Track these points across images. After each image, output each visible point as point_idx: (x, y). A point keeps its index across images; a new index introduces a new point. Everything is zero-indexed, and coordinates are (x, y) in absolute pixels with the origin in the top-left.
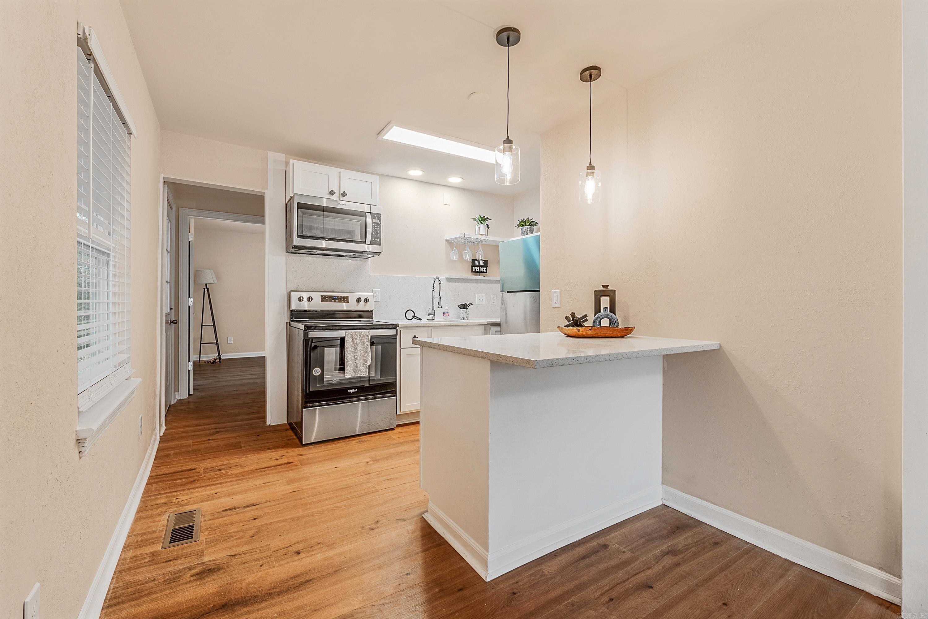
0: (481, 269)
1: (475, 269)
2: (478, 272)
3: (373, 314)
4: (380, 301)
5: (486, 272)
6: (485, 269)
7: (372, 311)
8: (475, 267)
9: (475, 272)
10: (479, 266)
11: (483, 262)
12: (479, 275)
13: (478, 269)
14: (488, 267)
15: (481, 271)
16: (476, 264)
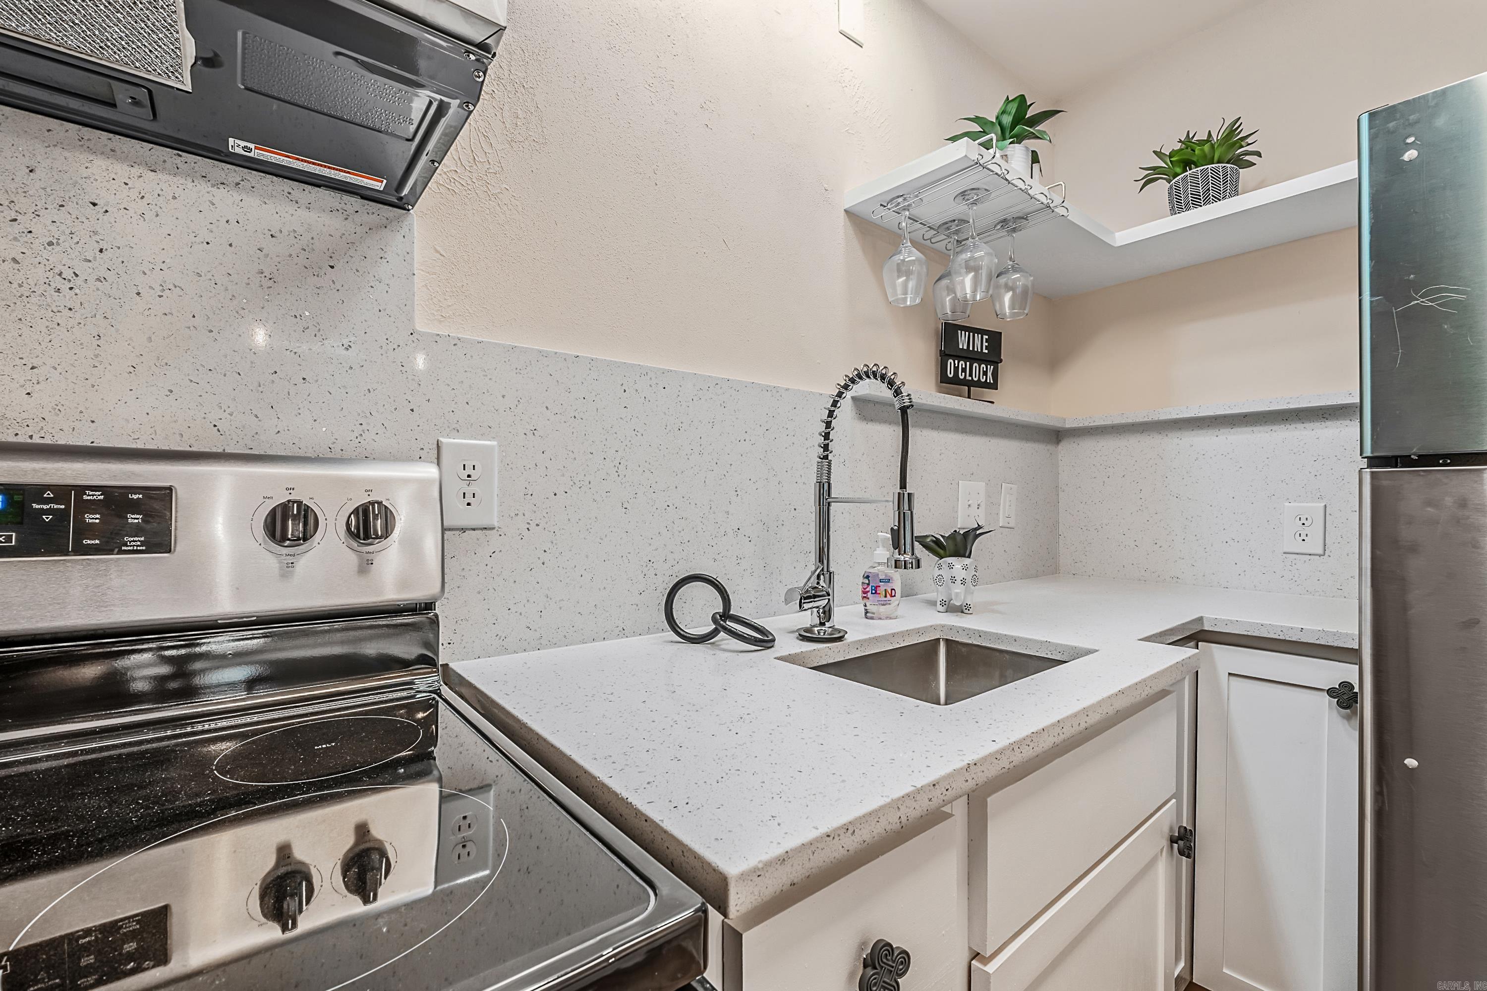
0: (978, 371)
1: (956, 369)
2: (964, 382)
3: (435, 622)
4: (496, 524)
5: (994, 386)
6: (991, 369)
7: (429, 606)
8: (954, 357)
9: (955, 381)
10: (971, 357)
11: (985, 337)
12: (969, 397)
13: (964, 370)
14: (1001, 361)
15: (976, 379)
16: (961, 347)
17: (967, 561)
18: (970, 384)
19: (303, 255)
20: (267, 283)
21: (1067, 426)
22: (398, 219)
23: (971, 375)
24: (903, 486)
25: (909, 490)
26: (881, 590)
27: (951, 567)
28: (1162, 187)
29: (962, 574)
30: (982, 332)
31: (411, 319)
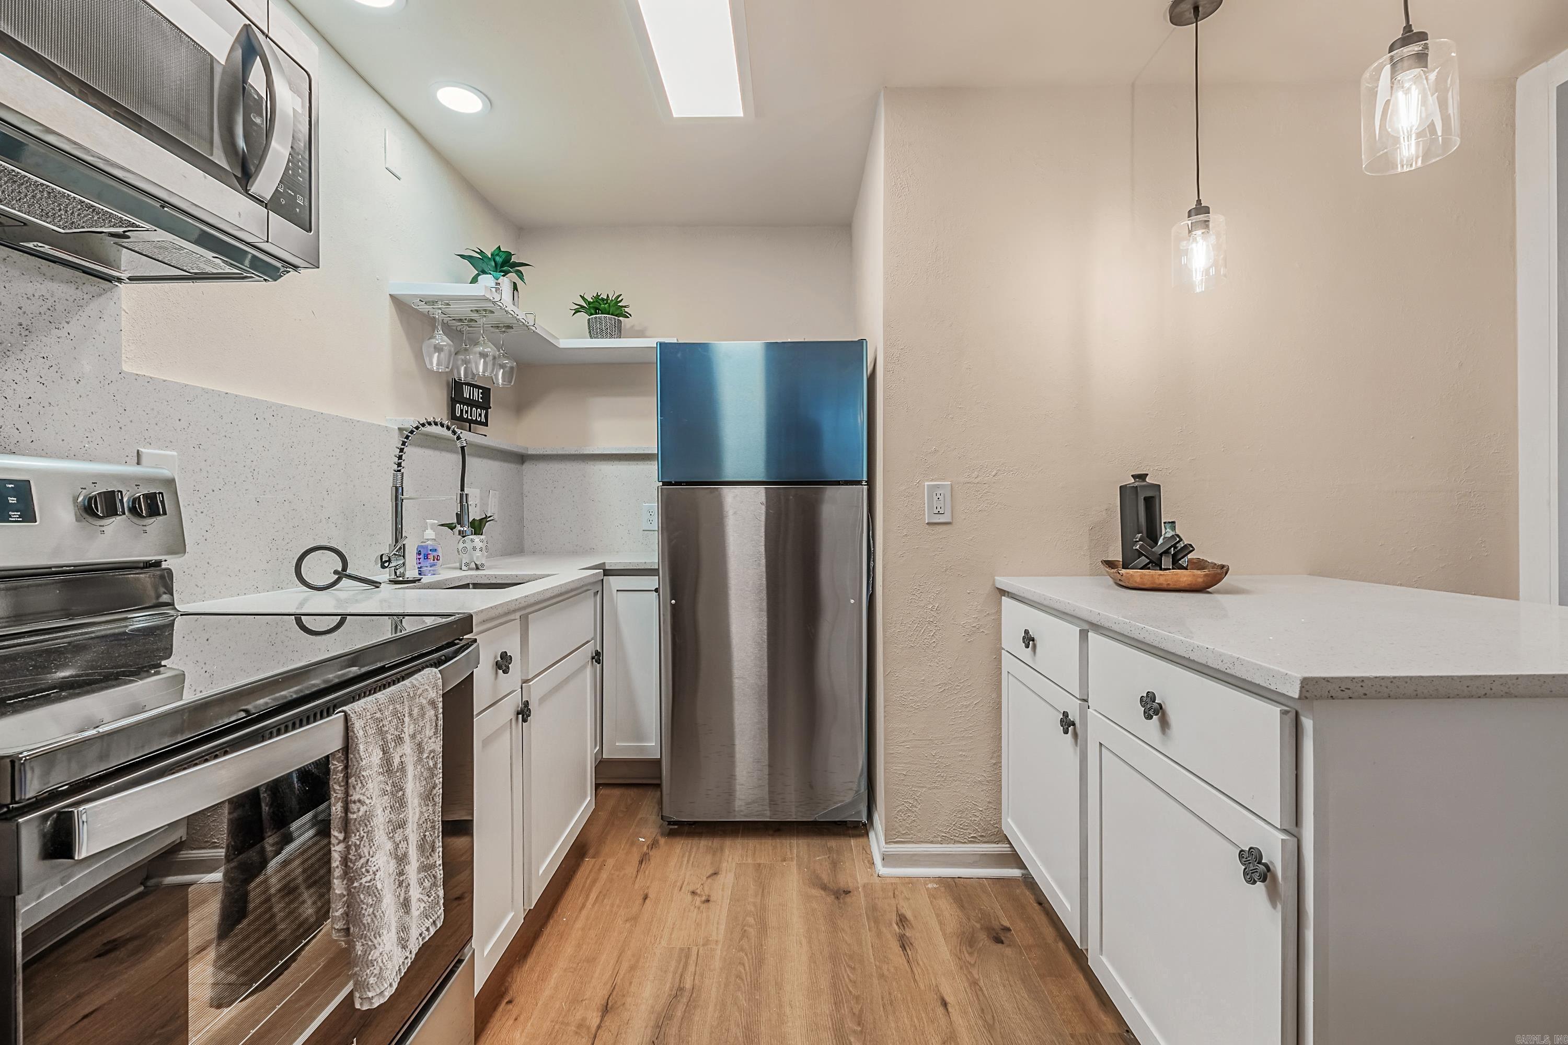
0: (476, 413)
1: (462, 411)
2: (467, 420)
3: (169, 575)
5: (486, 424)
6: (484, 412)
8: (460, 403)
9: (461, 419)
10: (471, 403)
11: (480, 391)
12: (470, 431)
13: (467, 412)
14: (490, 408)
15: (474, 419)
16: (465, 396)
17: (482, 537)
18: (471, 422)
19: (49, 313)
20: (24, 333)
21: (529, 453)
22: (110, 290)
23: (471, 416)
24: (462, 490)
25: (466, 491)
26: (431, 557)
27: (472, 541)
28: (583, 317)
29: (481, 544)
30: (479, 387)
31: (119, 363)
